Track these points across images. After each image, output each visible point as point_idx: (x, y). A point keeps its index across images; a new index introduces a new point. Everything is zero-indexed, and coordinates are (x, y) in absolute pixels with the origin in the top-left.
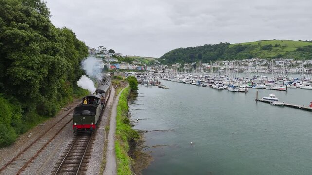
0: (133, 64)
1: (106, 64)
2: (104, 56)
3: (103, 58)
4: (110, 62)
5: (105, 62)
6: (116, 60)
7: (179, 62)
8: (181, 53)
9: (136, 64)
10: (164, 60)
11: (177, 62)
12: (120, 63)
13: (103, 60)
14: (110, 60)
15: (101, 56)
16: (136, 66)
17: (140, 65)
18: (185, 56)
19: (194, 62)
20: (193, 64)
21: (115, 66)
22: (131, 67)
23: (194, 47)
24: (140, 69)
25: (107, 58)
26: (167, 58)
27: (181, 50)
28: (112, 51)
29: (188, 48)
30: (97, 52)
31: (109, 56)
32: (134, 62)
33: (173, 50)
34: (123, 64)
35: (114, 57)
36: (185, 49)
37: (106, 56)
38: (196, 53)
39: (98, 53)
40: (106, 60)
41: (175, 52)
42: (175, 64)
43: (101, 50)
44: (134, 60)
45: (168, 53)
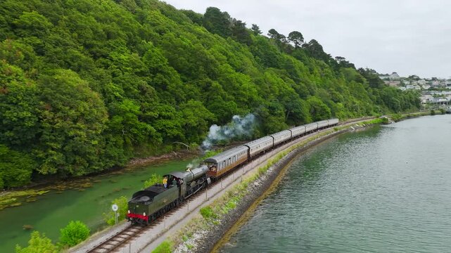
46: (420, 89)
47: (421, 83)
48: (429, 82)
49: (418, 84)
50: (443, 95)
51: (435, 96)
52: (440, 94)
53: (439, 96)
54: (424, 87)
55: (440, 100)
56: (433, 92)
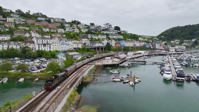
0: (140, 41)
1: (110, 41)
2: (108, 32)
3: (107, 35)
4: (114, 39)
5: (109, 39)
6: (121, 37)
7: (177, 39)
8: (179, 31)
9: (143, 41)
10: (162, 37)
11: (176, 38)
12: (125, 40)
13: (107, 37)
14: (115, 37)
15: (105, 32)
16: (144, 43)
17: (146, 42)
18: (184, 33)
19: (194, 38)
20: (194, 40)
21: (120, 43)
22: (138, 44)
23: (193, 25)
24: (147, 46)
25: (112, 35)
26: (166, 36)
27: (178, 28)
28: (117, 28)
29: (186, 26)
30: (102, 28)
31: (114, 33)
32: (140, 39)
33: (170, 29)
34: (128, 41)
35: (120, 33)
36: (182, 27)
37: (111, 33)
38: (196, 31)
39: (103, 30)
40: (110, 37)
41: (173, 30)
42: (174, 40)
43: (107, 27)
44: (140, 36)
45: (167, 31)
46: (78, 31)
47: (81, 27)
48: (87, 27)
49: (78, 28)
50: (99, 39)
51: (92, 40)
52: (97, 38)
53: (96, 40)
54: (82, 30)
55: (97, 45)
56: (89, 36)
